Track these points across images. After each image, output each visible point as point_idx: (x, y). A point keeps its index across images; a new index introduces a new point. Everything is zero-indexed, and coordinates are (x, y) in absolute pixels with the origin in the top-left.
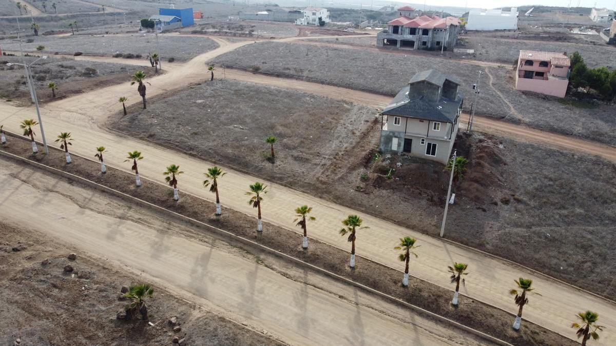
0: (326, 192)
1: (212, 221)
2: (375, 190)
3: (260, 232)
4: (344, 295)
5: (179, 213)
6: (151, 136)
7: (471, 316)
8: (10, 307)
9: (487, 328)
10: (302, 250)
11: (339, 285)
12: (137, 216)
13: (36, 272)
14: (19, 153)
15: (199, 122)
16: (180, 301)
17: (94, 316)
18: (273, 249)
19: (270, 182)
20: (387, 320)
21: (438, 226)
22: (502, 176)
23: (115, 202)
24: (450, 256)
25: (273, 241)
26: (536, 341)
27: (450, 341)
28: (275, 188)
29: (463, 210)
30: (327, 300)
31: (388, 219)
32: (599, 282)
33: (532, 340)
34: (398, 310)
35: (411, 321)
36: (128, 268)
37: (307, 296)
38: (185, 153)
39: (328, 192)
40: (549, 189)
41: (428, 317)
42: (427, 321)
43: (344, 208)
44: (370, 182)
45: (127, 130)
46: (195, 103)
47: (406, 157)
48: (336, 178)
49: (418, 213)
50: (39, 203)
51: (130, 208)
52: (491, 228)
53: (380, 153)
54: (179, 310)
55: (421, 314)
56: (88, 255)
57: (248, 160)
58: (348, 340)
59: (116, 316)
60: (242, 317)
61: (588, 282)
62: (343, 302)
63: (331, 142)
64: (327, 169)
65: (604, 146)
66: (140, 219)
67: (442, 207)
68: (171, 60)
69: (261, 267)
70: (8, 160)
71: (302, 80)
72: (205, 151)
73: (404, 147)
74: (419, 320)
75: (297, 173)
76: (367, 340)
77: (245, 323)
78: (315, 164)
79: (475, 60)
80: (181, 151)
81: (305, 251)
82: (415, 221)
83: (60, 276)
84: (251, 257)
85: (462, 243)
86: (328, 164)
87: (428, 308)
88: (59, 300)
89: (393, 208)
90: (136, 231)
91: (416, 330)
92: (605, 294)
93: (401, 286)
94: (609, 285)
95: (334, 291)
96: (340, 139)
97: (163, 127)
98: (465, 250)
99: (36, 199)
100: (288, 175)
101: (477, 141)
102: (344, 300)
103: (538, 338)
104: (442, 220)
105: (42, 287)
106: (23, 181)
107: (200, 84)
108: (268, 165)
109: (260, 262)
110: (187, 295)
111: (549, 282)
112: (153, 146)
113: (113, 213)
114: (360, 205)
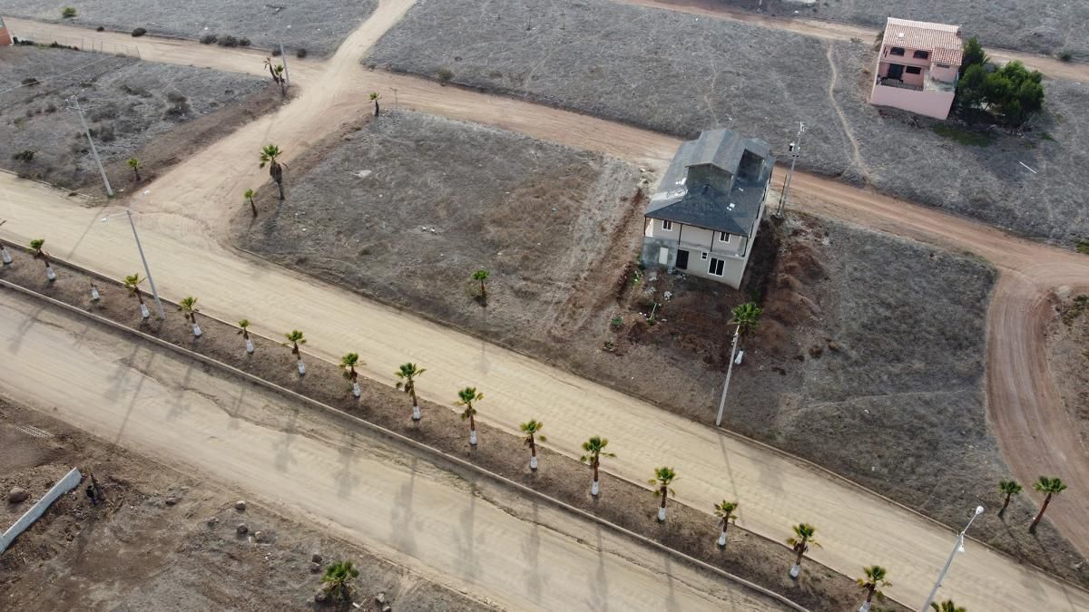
0: (561, 356)
1: (409, 431)
2: (631, 347)
3: (474, 446)
4: (584, 539)
5: (364, 419)
6: (301, 261)
7: (740, 560)
8: (187, 591)
9: (758, 576)
10: (529, 471)
11: (579, 522)
12: (309, 426)
13: (205, 537)
14: (124, 321)
15: (368, 225)
16: (384, 564)
17: (288, 599)
18: (493, 471)
19: (481, 341)
20: (636, 571)
21: (714, 409)
22: (818, 303)
23: (276, 404)
24: (726, 459)
25: (492, 459)
26: (815, 592)
27: (711, 597)
28: (490, 351)
29: (753, 374)
30: (562, 546)
31: (647, 398)
32: (919, 489)
33: (811, 591)
34: (650, 555)
35: (664, 571)
36: (312, 516)
37: (538, 543)
38: (355, 292)
39: (565, 356)
40: (883, 325)
41: (688, 563)
42: (685, 569)
43: (586, 382)
44: (624, 333)
45: (264, 250)
46: (357, 178)
47: (679, 277)
48: (576, 328)
49: (689, 386)
50: (174, 413)
51: (297, 411)
52: (788, 405)
53: (642, 267)
54: (386, 580)
55: (678, 559)
56: (258, 499)
57: (448, 303)
58: (589, 604)
59: (313, 597)
60: (460, 581)
61: (904, 490)
62: (583, 548)
63: (568, 252)
64: (563, 311)
65: (986, 227)
66: (313, 430)
67: (723, 372)
68: (302, 54)
69: (479, 500)
70: (110, 331)
71: (522, 99)
72: (385, 287)
73: (677, 260)
74: (676, 569)
75: (519, 322)
76: (612, 603)
77: (464, 590)
78: (546, 302)
79: (816, 18)
80: (349, 289)
81: (534, 474)
82: (683, 402)
83: (235, 541)
84: (463, 484)
85: (745, 434)
86: (565, 301)
87: (687, 550)
88: (242, 578)
89: (655, 378)
90: (312, 454)
91: (670, 584)
92: (922, 508)
93: (656, 521)
94: (930, 492)
95: (571, 533)
96: (583, 245)
97: (317, 242)
98: (747, 445)
99: (169, 407)
100: (507, 328)
101: (791, 233)
102: (583, 545)
103: (818, 587)
104: (721, 396)
105: (217, 559)
106: (142, 371)
107: (359, 129)
108: (476, 309)
109: (476, 493)
110: (391, 553)
111: (853, 493)
112: (307, 281)
113: (276, 423)
114: (609, 377)
